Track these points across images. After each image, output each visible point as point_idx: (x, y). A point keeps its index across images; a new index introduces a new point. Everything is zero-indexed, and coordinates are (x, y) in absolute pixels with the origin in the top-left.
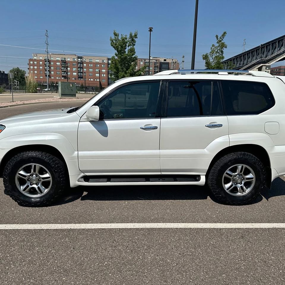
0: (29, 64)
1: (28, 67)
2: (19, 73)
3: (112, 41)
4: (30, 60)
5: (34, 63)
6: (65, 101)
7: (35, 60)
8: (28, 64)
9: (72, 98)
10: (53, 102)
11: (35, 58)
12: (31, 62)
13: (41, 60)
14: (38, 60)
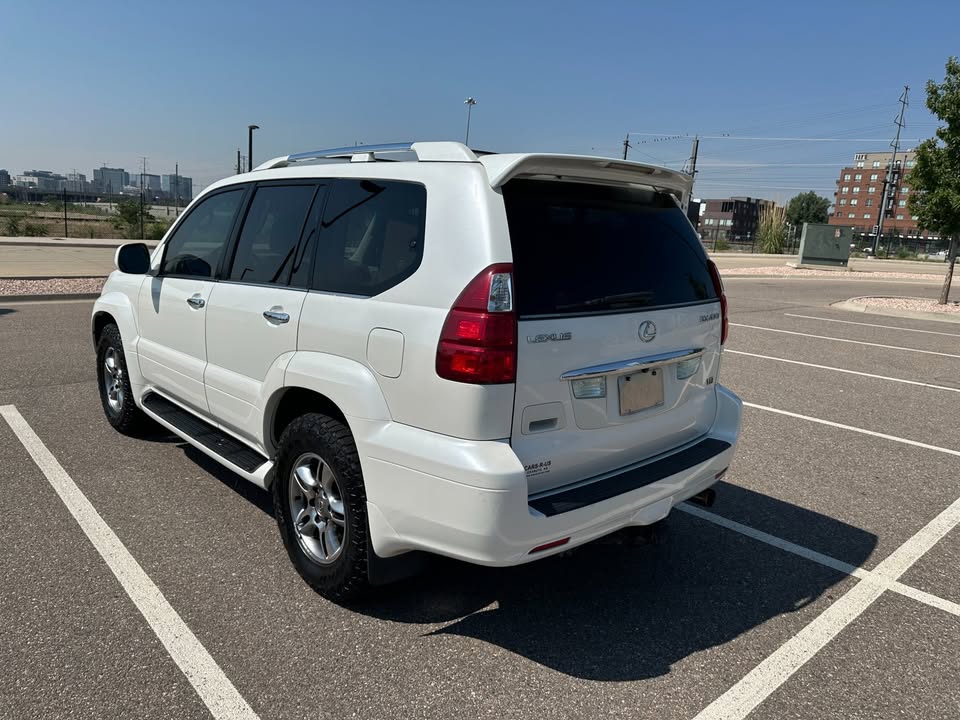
0: (841, 183)
1: (837, 190)
2: (812, 206)
3: (934, 92)
4: (847, 171)
5: (853, 178)
6: (801, 277)
7: (860, 171)
8: (838, 182)
9: (832, 268)
10: (768, 276)
11: (859, 165)
12: (848, 177)
13: (875, 171)
14: (866, 171)
